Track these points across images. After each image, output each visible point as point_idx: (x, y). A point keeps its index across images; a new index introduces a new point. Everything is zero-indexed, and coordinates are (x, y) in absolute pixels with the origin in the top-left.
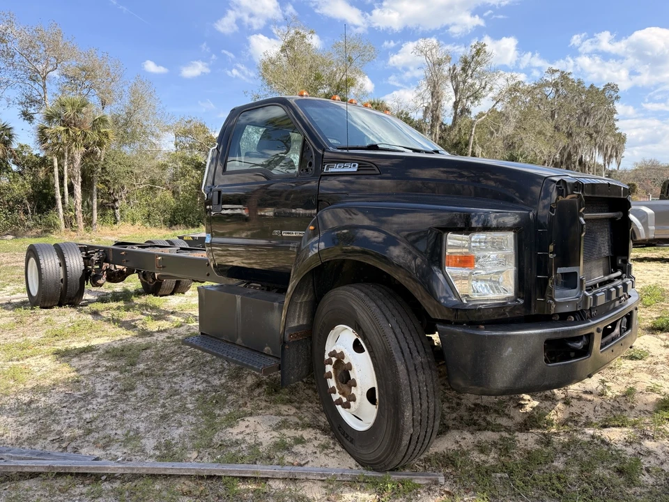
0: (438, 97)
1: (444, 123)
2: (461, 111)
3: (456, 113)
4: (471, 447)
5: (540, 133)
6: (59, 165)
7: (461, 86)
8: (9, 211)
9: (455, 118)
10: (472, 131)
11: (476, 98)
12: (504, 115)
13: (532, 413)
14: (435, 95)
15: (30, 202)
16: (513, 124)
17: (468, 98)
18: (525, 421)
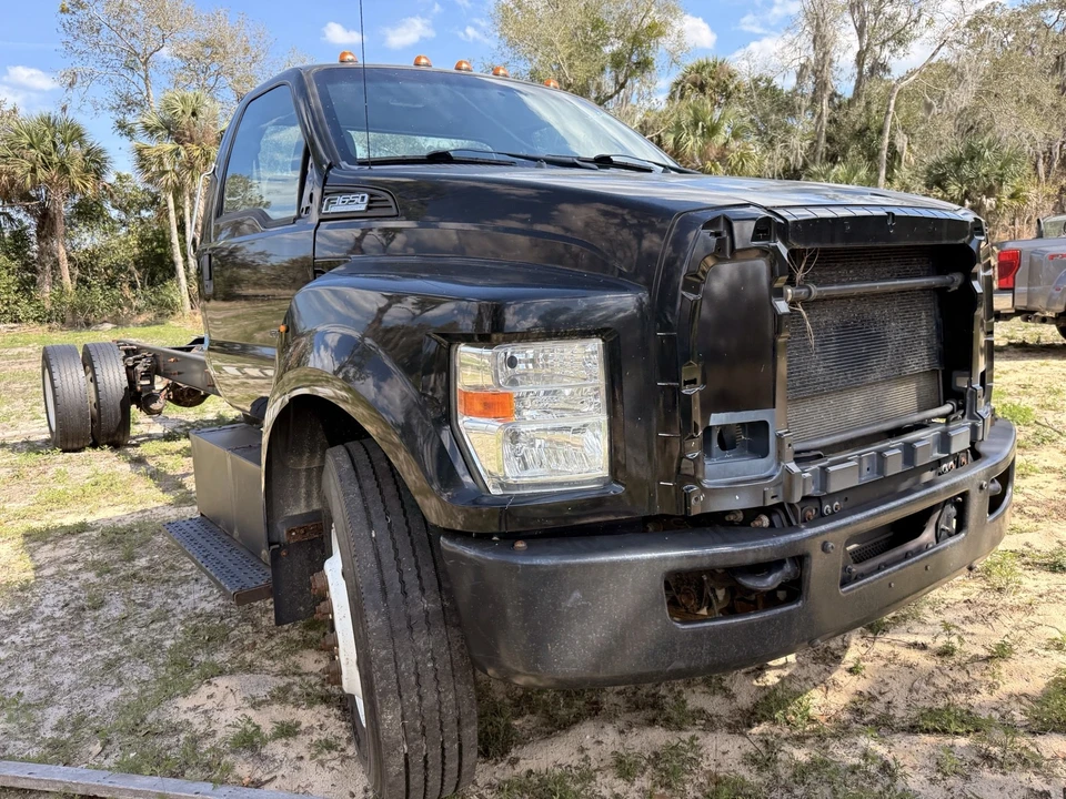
0: (825, 45)
1: (839, 93)
2: (870, 69)
3: (860, 73)
4: (607, 762)
5: (1031, 100)
6: (178, 208)
7: (870, 23)
8: (107, 284)
9: (859, 82)
10: (889, 106)
11: (900, 42)
12: (954, 70)
13: (775, 688)
14: (820, 40)
15: (138, 269)
16: (973, 88)
17: (884, 42)
18: (756, 706)
